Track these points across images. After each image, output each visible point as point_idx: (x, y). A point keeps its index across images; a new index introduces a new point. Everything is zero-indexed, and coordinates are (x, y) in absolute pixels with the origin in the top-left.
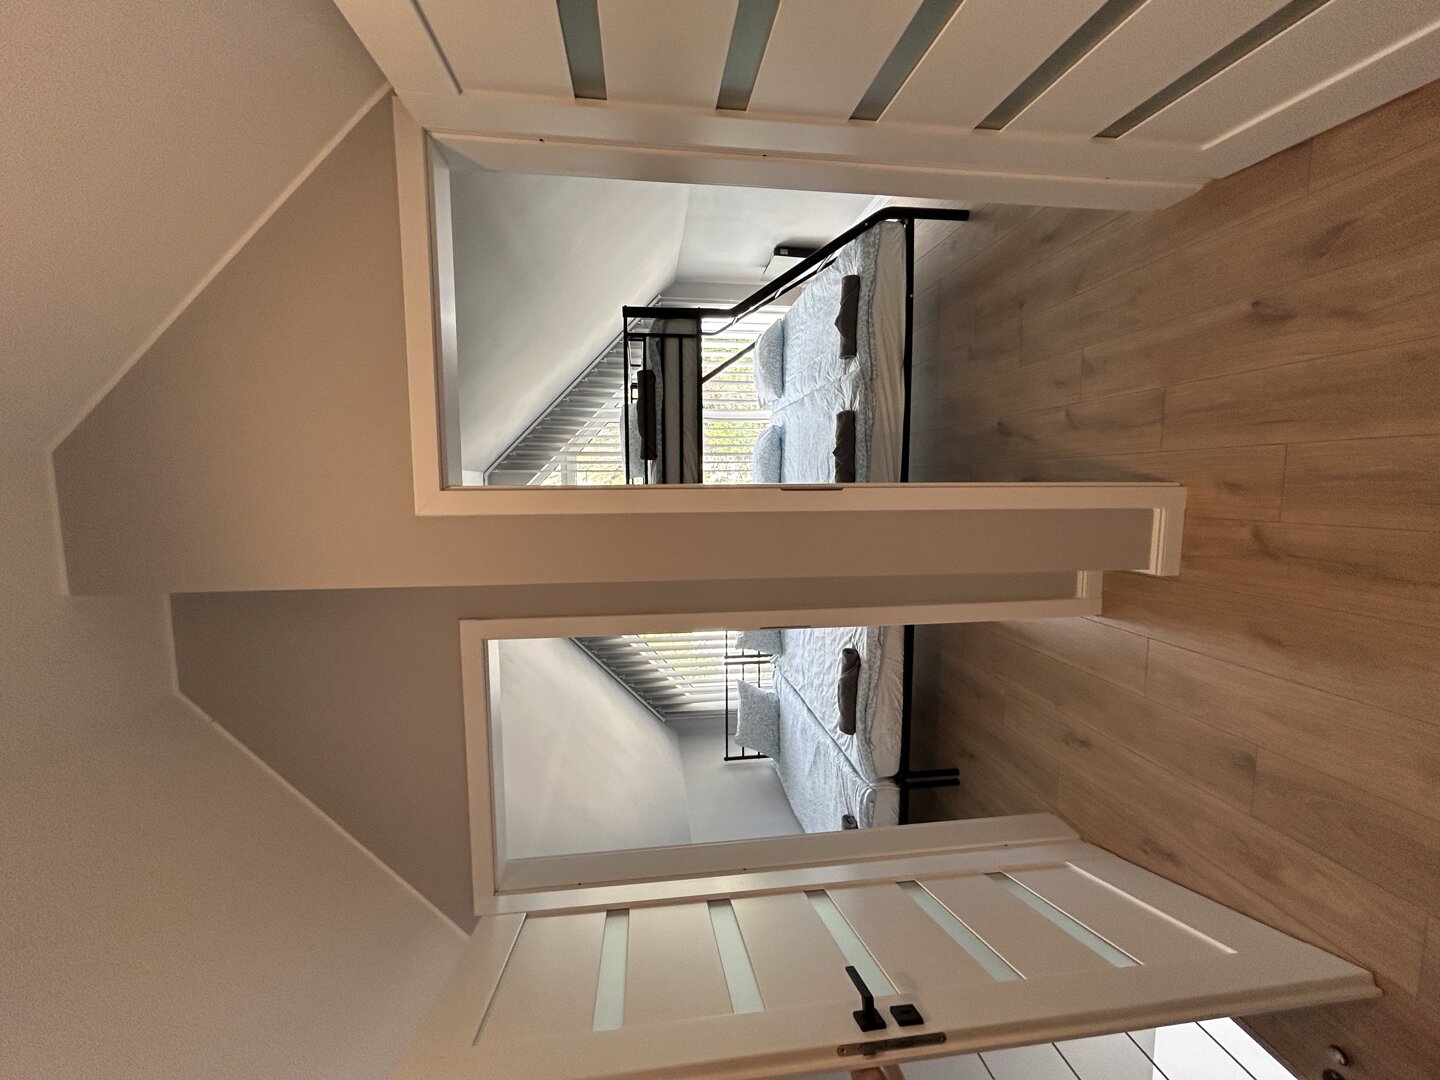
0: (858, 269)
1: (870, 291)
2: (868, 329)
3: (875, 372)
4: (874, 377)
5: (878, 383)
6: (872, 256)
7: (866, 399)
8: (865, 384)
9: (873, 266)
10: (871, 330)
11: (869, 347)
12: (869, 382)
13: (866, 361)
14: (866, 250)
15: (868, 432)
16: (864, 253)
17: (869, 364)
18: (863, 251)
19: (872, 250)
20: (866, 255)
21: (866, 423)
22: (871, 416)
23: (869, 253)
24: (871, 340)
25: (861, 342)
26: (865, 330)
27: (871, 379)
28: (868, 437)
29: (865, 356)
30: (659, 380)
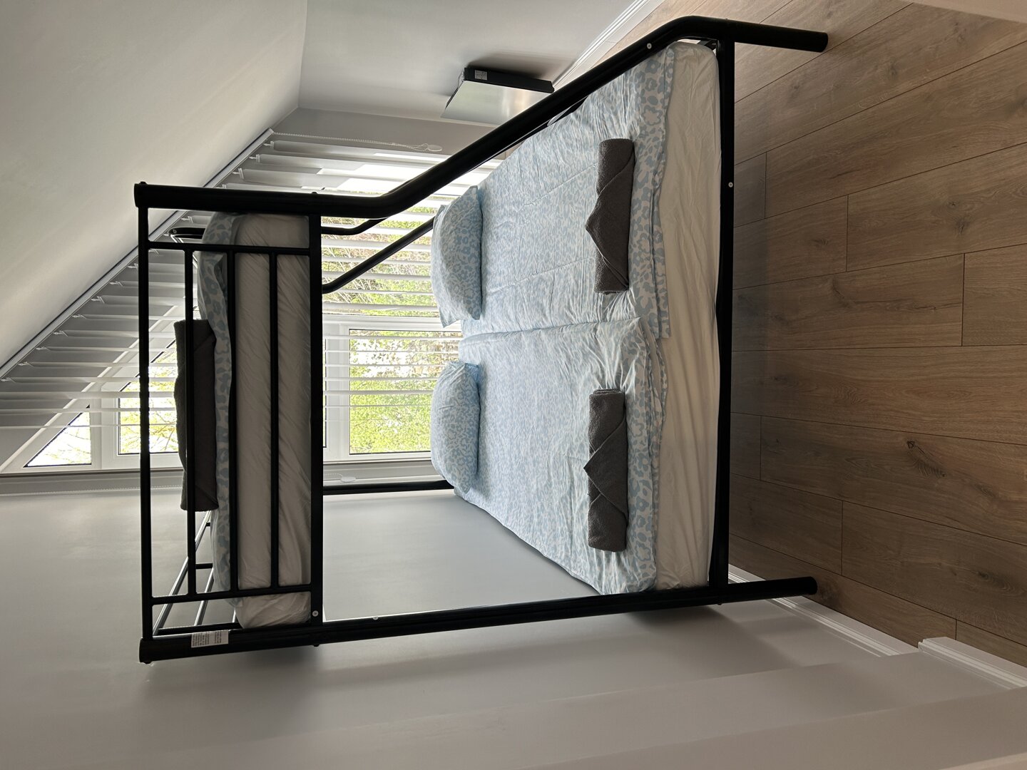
0: (631, 128)
1: (655, 173)
2: (652, 244)
3: (665, 326)
4: (665, 335)
5: (670, 347)
6: (659, 107)
7: (649, 376)
8: (648, 348)
9: (662, 126)
10: (657, 246)
11: (655, 279)
12: (654, 346)
13: (649, 306)
14: (647, 95)
15: (654, 439)
16: (644, 100)
17: (655, 311)
18: (642, 96)
19: (660, 96)
20: (646, 103)
21: (649, 421)
22: (659, 409)
23: (654, 100)
24: (659, 265)
25: (638, 268)
26: (646, 245)
27: (658, 341)
28: (654, 448)
29: (647, 296)
30: (223, 345)
